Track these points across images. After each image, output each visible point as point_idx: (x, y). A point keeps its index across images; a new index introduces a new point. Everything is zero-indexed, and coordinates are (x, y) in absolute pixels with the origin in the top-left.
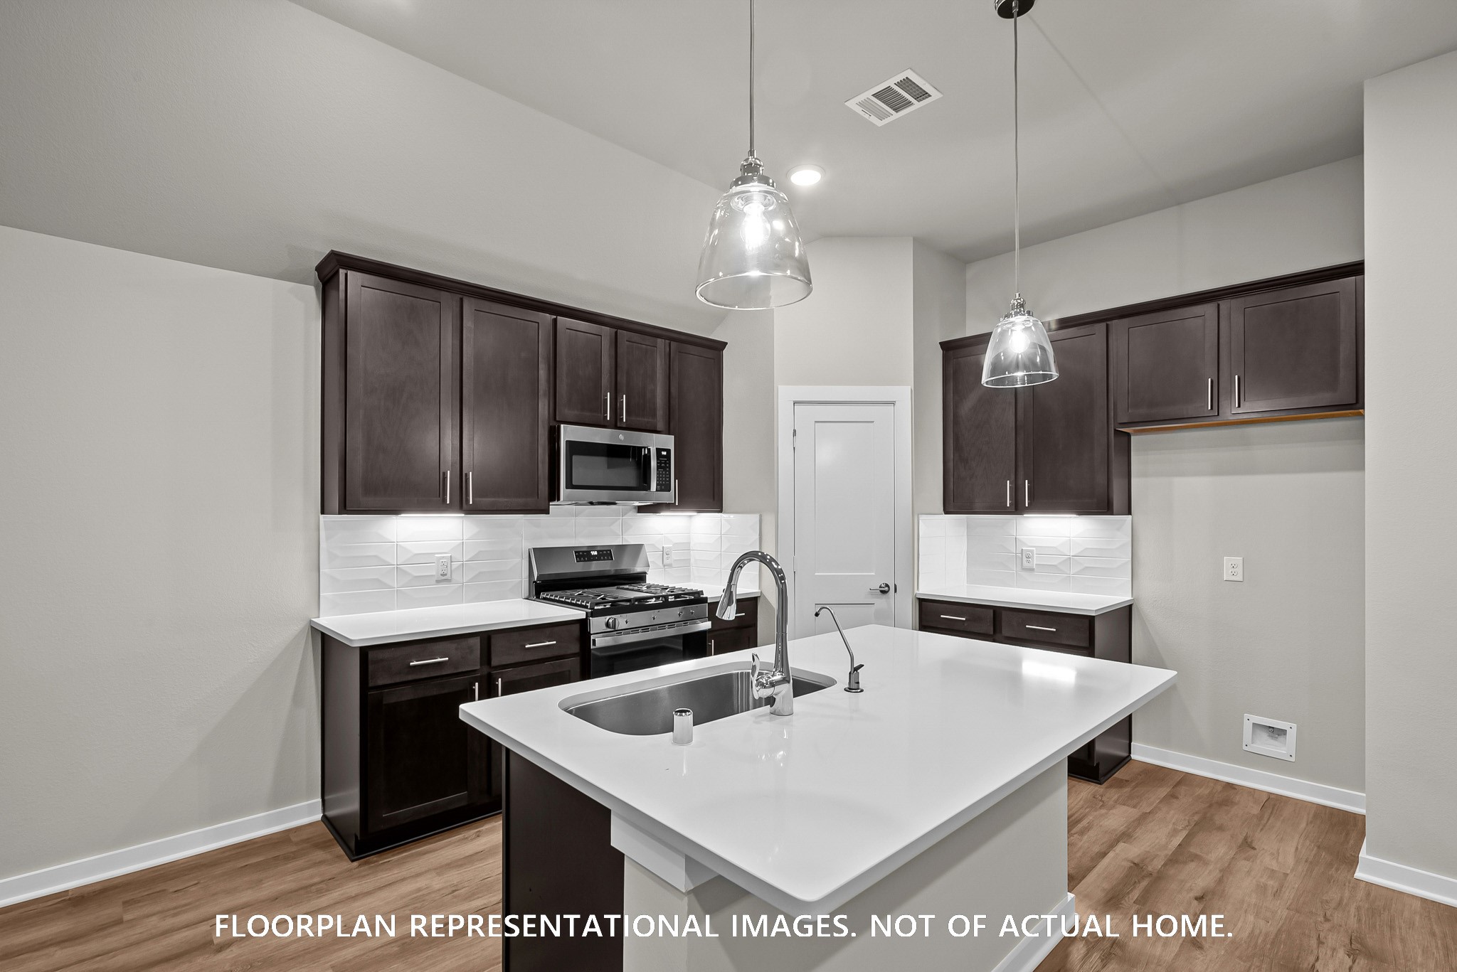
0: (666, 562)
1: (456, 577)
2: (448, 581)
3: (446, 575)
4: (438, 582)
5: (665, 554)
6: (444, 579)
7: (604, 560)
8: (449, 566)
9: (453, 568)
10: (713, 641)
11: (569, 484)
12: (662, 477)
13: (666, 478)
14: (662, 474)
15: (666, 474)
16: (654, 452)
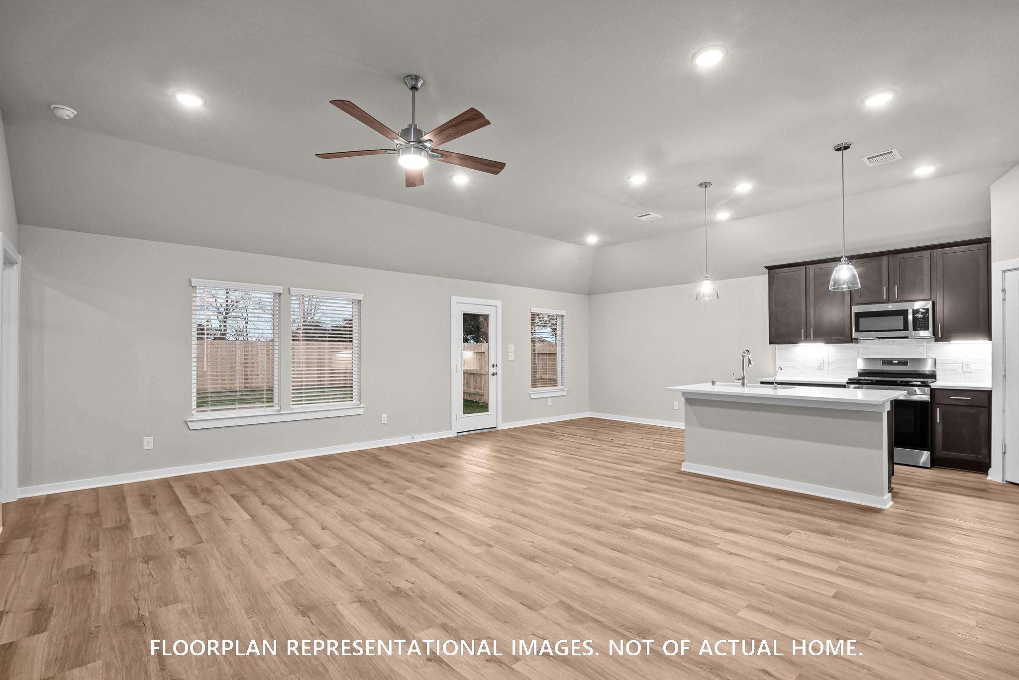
0: (965, 370)
1: (826, 368)
2: (822, 369)
3: (821, 367)
4: (818, 369)
5: (964, 366)
7: (903, 365)
8: (822, 364)
9: (824, 364)
10: (938, 409)
11: (857, 330)
12: (922, 324)
13: (925, 323)
14: (922, 322)
15: (925, 321)
16: (910, 311)
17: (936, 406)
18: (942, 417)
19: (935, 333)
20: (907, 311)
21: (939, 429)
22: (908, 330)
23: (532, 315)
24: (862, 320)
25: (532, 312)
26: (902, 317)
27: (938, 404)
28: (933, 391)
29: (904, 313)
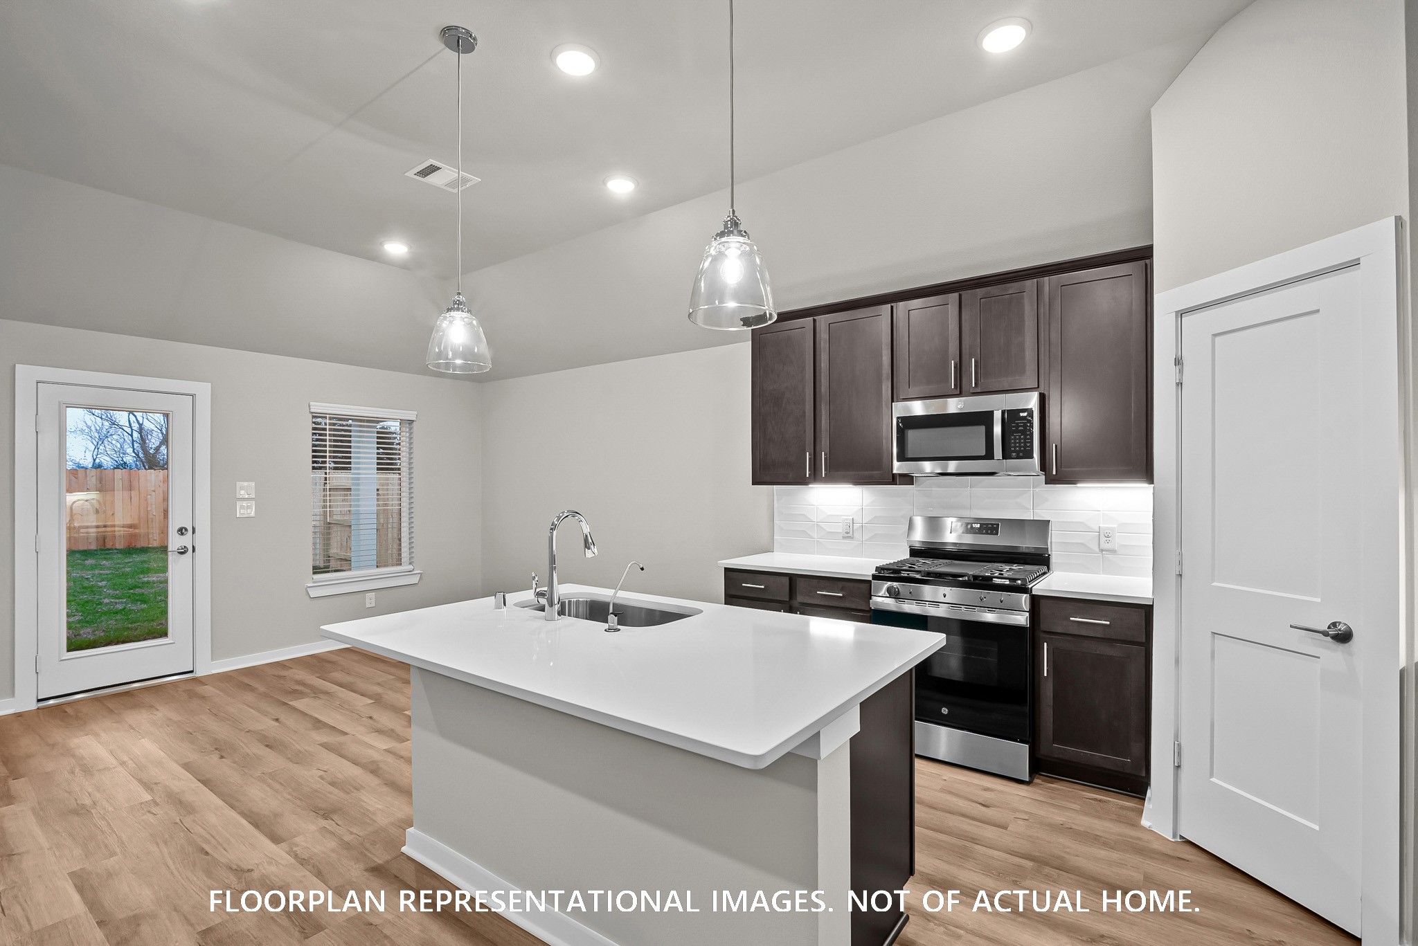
0: (1104, 545)
1: (857, 535)
2: (851, 538)
3: (849, 533)
4: (844, 538)
5: (1102, 536)
6: (848, 536)
7: (987, 533)
8: (851, 526)
9: (854, 528)
10: (1045, 644)
11: (902, 457)
12: (1020, 443)
13: (1025, 443)
14: (1020, 439)
15: (1025, 439)
16: (997, 416)
17: (1042, 635)
18: (1054, 662)
19: (1044, 466)
20: (990, 414)
21: (1047, 692)
22: (993, 459)
23: (314, 417)
24: (912, 435)
25: (312, 410)
26: (983, 428)
27: (1045, 632)
28: (1035, 601)
29: (985, 419)
